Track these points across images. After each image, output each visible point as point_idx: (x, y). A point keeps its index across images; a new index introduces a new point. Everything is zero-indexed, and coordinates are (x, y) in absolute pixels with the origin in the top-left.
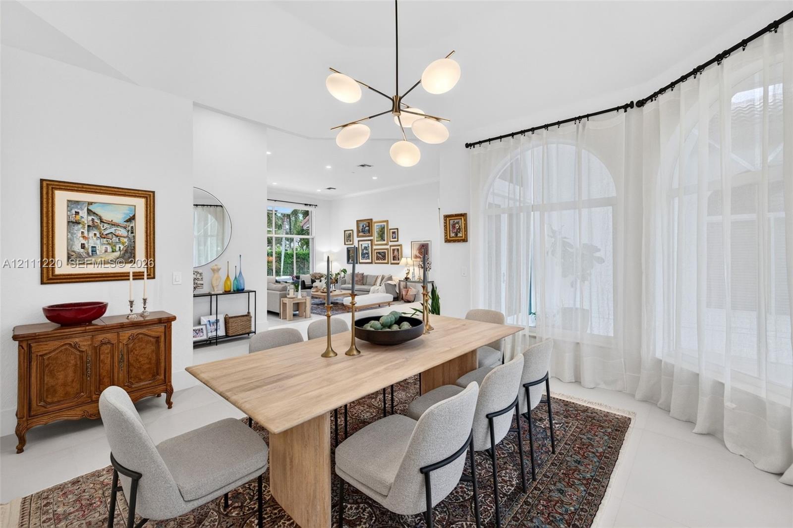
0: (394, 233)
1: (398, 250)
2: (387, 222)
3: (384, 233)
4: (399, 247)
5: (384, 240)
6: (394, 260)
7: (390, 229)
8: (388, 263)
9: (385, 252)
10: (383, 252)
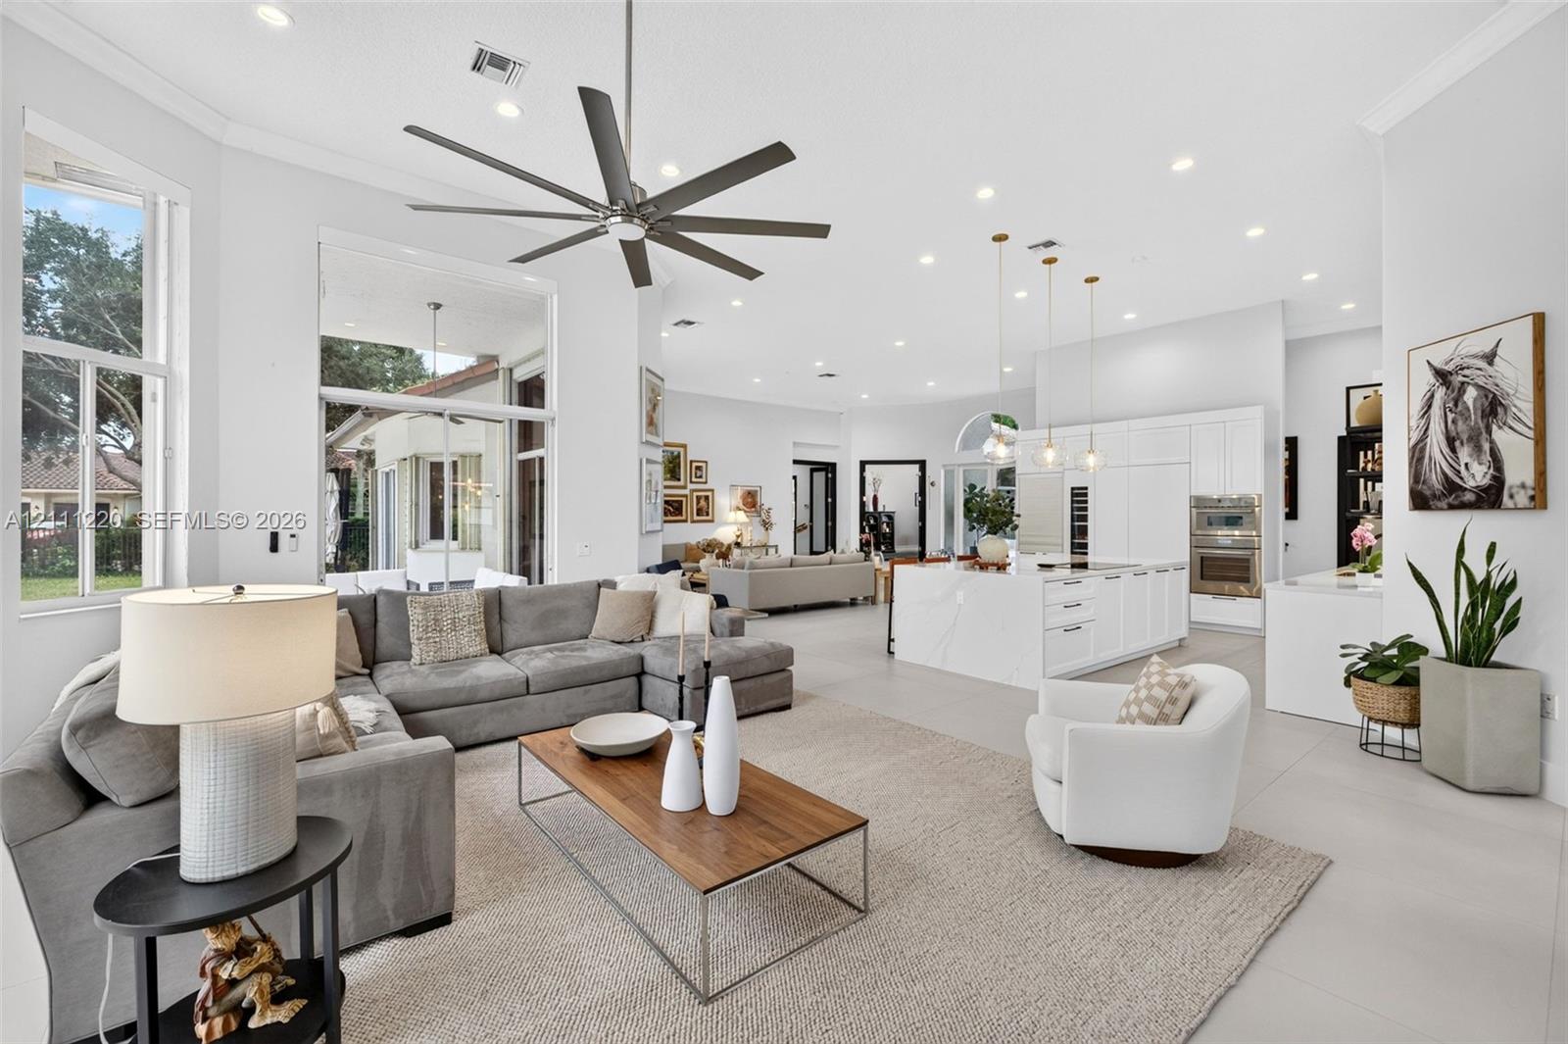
0: (698, 468)
1: (707, 498)
2: (684, 446)
3: (679, 468)
4: (709, 494)
5: (679, 480)
6: (698, 515)
7: (691, 462)
8: (686, 521)
9: (682, 501)
10: (677, 501)
